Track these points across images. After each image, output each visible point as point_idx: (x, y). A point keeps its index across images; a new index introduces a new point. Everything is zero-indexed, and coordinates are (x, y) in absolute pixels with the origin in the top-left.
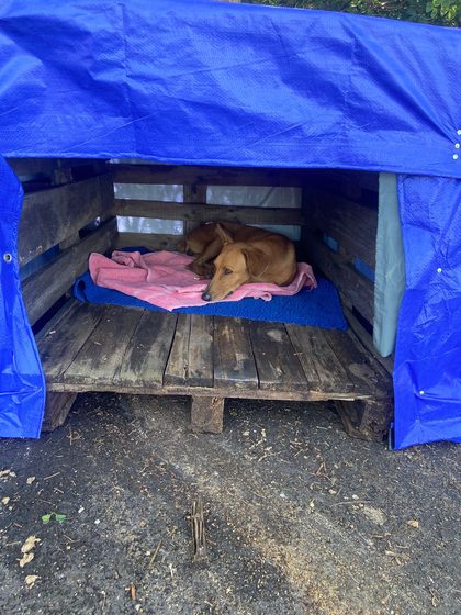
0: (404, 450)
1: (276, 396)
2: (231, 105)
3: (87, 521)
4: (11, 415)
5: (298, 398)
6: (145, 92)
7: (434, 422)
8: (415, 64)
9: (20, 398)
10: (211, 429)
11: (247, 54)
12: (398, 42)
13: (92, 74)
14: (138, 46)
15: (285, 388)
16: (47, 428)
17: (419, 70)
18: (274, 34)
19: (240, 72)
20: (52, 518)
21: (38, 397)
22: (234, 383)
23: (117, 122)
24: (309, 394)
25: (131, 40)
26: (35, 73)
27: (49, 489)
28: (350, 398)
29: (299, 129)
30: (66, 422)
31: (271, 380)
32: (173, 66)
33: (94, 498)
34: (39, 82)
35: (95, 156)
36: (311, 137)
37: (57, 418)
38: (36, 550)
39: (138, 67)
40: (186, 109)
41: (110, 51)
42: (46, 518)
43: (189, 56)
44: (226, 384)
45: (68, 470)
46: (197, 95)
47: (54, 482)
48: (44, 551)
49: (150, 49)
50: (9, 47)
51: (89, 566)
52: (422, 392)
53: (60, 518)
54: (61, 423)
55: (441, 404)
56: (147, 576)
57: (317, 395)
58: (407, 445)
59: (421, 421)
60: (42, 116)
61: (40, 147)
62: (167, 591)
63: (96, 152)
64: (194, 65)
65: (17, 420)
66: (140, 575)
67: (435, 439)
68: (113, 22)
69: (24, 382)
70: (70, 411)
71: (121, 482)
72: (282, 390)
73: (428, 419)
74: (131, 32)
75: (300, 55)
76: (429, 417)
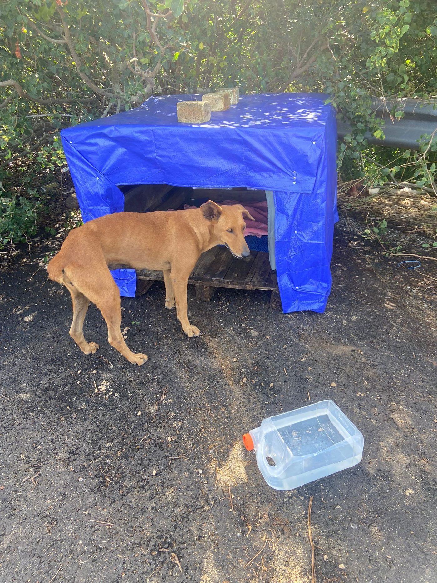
0: (288, 314)
1: (231, 286)
2: (196, 165)
3: (147, 325)
4: (124, 288)
5: (241, 288)
6: (164, 161)
7: (305, 302)
8: (269, 146)
9: (128, 281)
10: (205, 300)
11: (201, 146)
12: (261, 138)
13: (144, 155)
14: (160, 145)
15: (235, 283)
16: (138, 294)
17: (271, 148)
18: (210, 138)
19: (199, 152)
20: (135, 323)
21: (134, 281)
22: (212, 280)
23: (156, 171)
24: (246, 287)
25: (157, 143)
26: (125, 154)
27: (136, 314)
28: (265, 289)
29: (226, 172)
30: (147, 293)
31: (229, 279)
32: (173, 151)
33: (151, 319)
34: (126, 157)
35: (149, 183)
36: (232, 176)
37: (143, 290)
38: (128, 330)
39: (161, 152)
40: (180, 167)
41: (150, 147)
42: (133, 323)
43: (178, 148)
44: (208, 280)
45: (144, 310)
46: (183, 162)
47: (138, 313)
48: (131, 331)
49: (164, 146)
50: (115, 146)
51: (144, 336)
52: (297, 288)
53: (138, 323)
54: (144, 293)
55: (306, 293)
56: (162, 341)
57: (249, 287)
58: (291, 311)
59: (299, 301)
60: (129, 169)
61: (129, 180)
62: (166, 345)
63: (150, 182)
64: (180, 150)
65: (126, 289)
66: (159, 340)
67: (304, 309)
68: (150, 137)
69: (129, 274)
70: (150, 289)
71: (162, 315)
72: (234, 284)
73: (302, 300)
74: (156, 140)
75: (222, 145)
76: (301, 299)
